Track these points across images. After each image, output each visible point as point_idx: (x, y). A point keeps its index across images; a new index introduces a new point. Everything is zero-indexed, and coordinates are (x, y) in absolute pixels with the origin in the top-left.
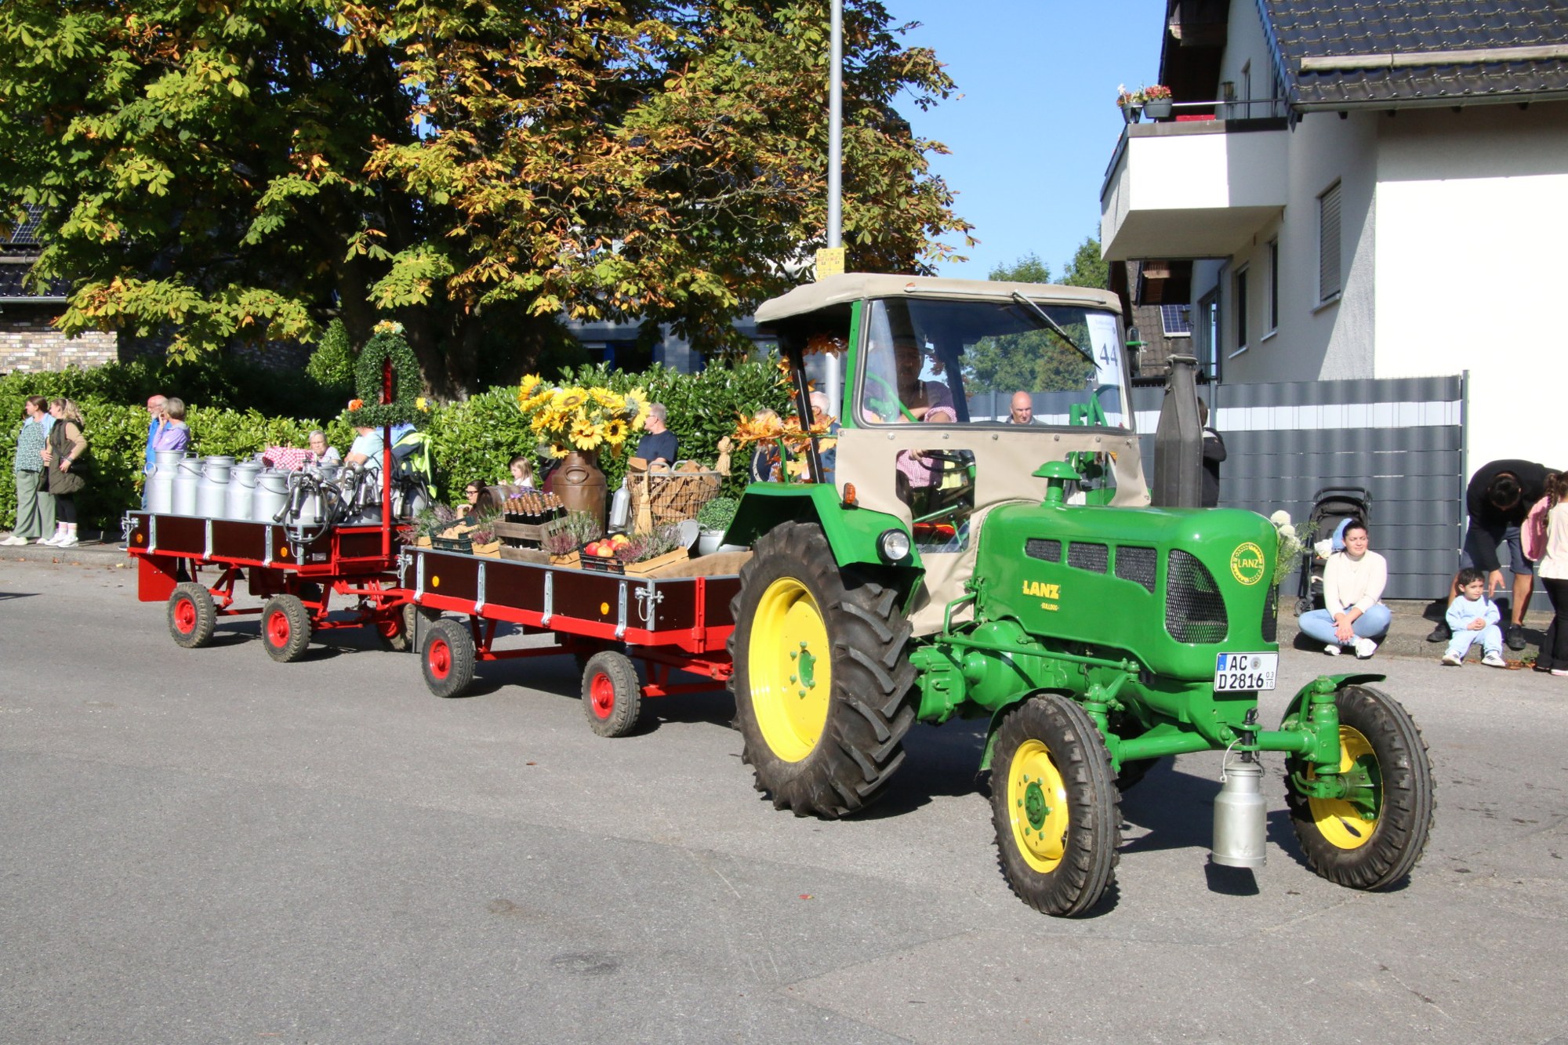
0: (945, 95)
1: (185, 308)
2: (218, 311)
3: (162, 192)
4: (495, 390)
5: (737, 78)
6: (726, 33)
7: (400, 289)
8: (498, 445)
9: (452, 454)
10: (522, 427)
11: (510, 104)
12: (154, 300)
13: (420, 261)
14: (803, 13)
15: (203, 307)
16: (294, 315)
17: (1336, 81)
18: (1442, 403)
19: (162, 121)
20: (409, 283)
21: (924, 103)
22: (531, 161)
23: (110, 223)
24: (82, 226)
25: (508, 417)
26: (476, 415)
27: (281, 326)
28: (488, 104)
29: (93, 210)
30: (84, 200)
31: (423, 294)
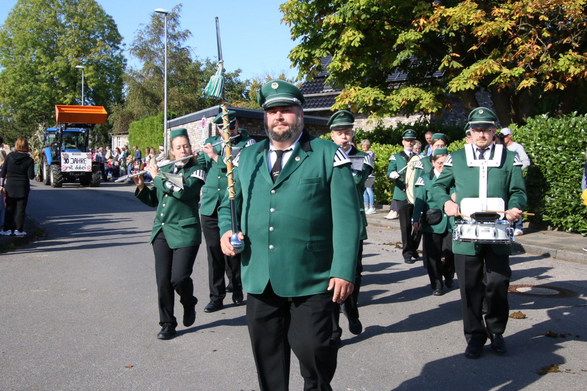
1: (372, 99)
2: (393, 99)
3: (357, 45)
7: (461, 82)
12: (364, 96)
15: (381, 97)
16: (428, 99)
19: (354, 11)
20: (467, 79)
23: (347, 62)
24: (334, 65)
27: (421, 105)
29: (339, 57)
30: (336, 53)
31: (473, 84)
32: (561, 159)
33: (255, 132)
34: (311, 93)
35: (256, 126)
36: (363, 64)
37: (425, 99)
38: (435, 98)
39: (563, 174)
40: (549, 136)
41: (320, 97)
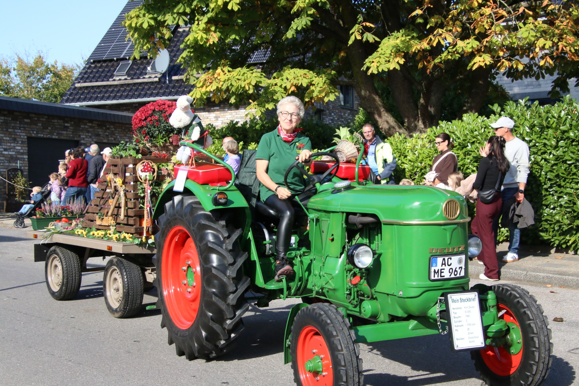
1: (253, 83)
2: (276, 85)
3: (236, 8)
4: (443, 124)
7: (382, 60)
9: (413, 170)
12: (238, 79)
13: (397, 41)
15: (265, 82)
16: (321, 85)
20: (388, 55)
23: (212, 33)
24: (196, 36)
26: (430, 142)
27: (313, 91)
29: (202, 25)
30: (198, 20)
31: (398, 62)
32: (567, 158)
33: (35, 132)
34: (97, 81)
35: (36, 124)
36: (233, 37)
37: (318, 83)
38: (330, 83)
39: (569, 177)
40: (543, 128)
41: (110, 86)
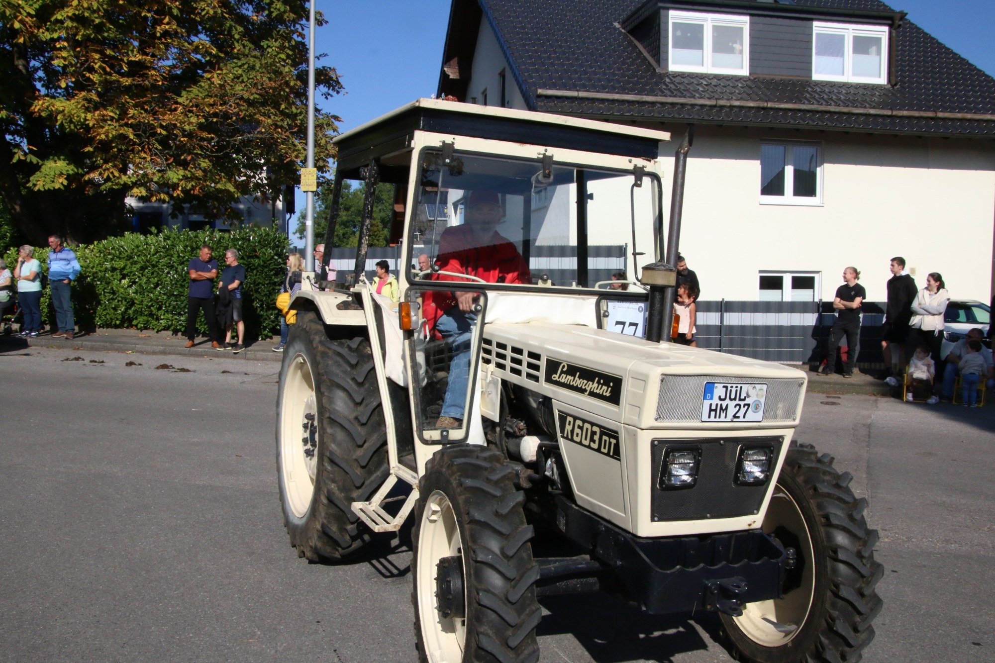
0: (338, 92)
5: (244, 76)
6: (236, 51)
7: (48, 180)
8: (113, 269)
10: (129, 260)
11: (121, 80)
13: (58, 165)
14: (277, 44)
17: (554, 102)
18: (615, 258)
20: (52, 177)
21: (327, 96)
22: (131, 112)
25: (120, 254)
28: (106, 79)
31: (62, 183)
